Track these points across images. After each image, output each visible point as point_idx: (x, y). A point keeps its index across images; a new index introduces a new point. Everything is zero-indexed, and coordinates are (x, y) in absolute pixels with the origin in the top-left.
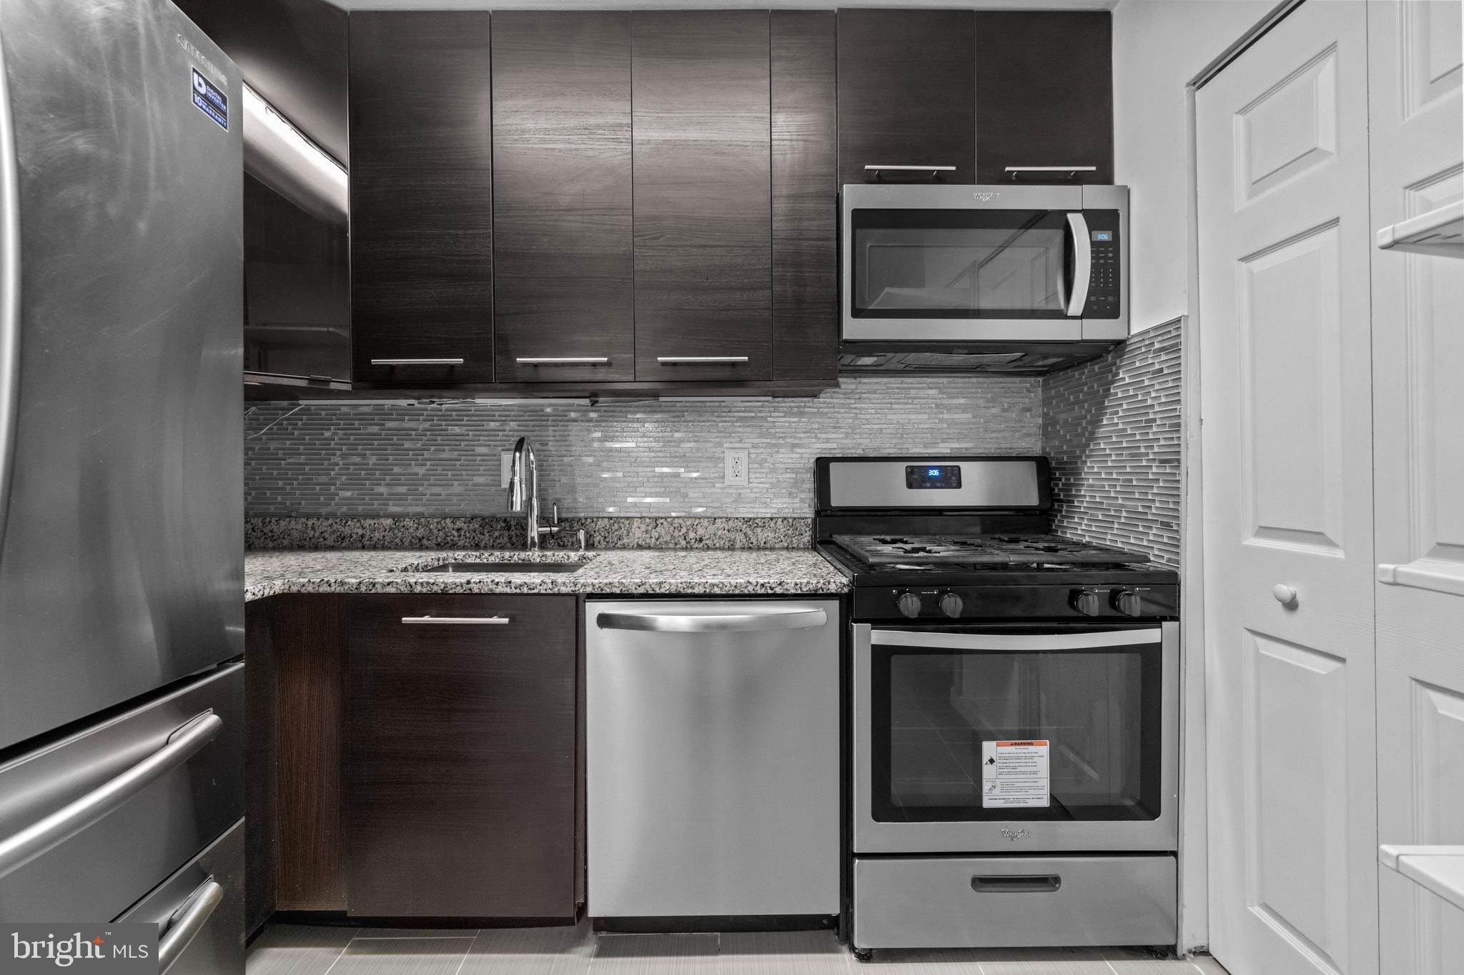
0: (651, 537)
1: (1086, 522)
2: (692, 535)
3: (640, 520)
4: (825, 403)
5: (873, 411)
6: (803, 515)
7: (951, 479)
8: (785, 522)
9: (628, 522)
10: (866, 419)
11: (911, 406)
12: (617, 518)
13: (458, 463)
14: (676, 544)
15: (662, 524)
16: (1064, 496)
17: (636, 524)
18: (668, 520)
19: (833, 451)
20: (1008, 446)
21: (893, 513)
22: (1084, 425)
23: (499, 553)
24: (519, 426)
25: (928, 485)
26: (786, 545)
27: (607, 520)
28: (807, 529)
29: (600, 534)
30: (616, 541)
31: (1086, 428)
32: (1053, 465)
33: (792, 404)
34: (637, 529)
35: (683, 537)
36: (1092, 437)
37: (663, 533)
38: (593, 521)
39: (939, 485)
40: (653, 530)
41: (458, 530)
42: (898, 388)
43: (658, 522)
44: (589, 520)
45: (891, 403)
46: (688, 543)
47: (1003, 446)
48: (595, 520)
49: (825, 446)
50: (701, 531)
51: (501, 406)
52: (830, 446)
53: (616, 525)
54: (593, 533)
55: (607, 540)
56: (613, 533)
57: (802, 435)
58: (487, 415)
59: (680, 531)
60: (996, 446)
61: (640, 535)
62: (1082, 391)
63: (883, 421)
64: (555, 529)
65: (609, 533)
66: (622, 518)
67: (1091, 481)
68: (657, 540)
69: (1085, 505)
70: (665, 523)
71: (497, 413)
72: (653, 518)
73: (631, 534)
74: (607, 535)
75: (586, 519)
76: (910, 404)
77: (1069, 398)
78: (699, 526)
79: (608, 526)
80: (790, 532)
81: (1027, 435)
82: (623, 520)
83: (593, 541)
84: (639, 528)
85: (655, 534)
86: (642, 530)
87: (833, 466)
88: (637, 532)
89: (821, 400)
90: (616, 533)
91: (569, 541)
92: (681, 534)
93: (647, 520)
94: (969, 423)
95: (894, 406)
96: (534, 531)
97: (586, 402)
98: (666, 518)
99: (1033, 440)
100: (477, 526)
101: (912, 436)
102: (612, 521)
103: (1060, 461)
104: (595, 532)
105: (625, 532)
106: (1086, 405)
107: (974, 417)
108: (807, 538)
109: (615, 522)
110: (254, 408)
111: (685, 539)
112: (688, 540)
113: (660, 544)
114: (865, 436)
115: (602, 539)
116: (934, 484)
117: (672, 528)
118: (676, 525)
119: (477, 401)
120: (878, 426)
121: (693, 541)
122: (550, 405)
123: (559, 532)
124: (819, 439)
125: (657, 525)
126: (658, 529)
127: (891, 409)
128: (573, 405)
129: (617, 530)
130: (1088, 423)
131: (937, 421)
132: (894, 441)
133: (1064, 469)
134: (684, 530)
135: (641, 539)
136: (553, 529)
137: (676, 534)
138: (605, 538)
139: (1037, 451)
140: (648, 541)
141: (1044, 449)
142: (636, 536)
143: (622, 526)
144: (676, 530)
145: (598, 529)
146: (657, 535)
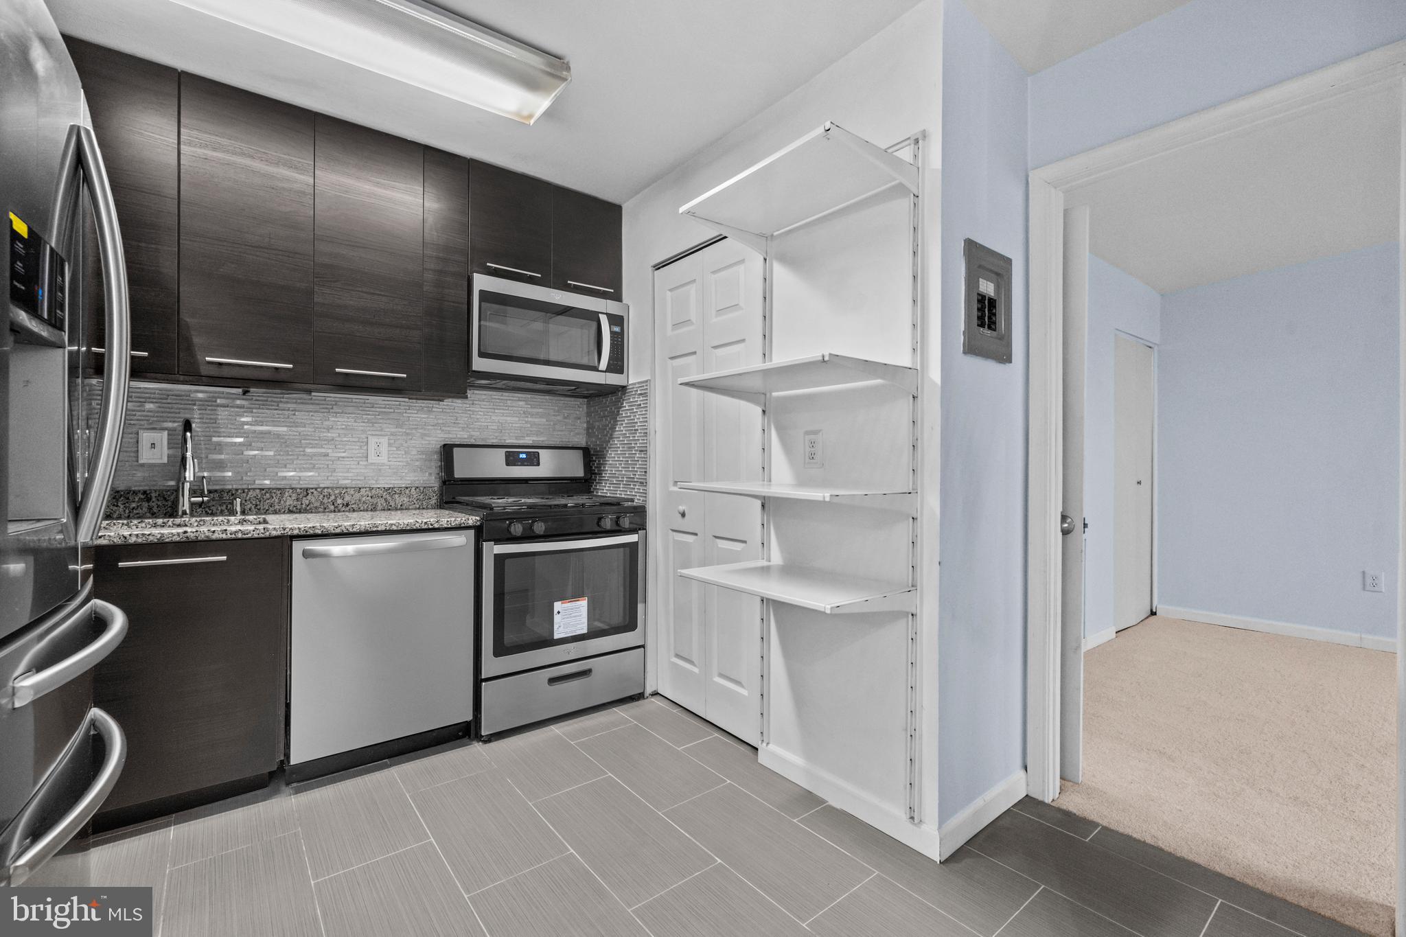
0: (302, 504)
1: (608, 485)
2: (339, 501)
3: (291, 491)
4: (447, 405)
5: (482, 413)
6: (432, 485)
7: (533, 460)
8: (418, 490)
9: (279, 492)
10: (478, 419)
11: (507, 411)
12: (269, 489)
14: (325, 509)
15: (312, 493)
16: (598, 471)
17: (287, 494)
18: (318, 490)
19: (453, 440)
20: (567, 440)
21: (496, 482)
22: (608, 429)
23: (150, 520)
24: (159, 407)
25: (519, 464)
26: (418, 506)
27: (258, 490)
28: (435, 495)
29: (251, 503)
30: (268, 507)
31: (608, 432)
32: (592, 452)
33: (423, 405)
34: (288, 498)
36: (611, 437)
37: (313, 500)
38: (244, 492)
39: (526, 463)
40: (304, 498)
42: (499, 399)
43: (309, 492)
44: (239, 491)
45: (494, 409)
46: (337, 507)
47: (564, 440)
48: (246, 490)
49: (446, 436)
50: (347, 498)
52: (451, 436)
53: (268, 495)
55: (258, 507)
56: (266, 501)
57: (430, 427)
59: (329, 498)
60: (560, 440)
61: (291, 503)
62: (606, 410)
63: (489, 421)
64: (205, 499)
65: (260, 501)
66: (273, 489)
67: (610, 462)
68: (307, 505)
69: (608, 475)
70: (315, 492)
71: (134, 395)
72: (304, 489)
73: (282, 502)
74: (258, 503)
75: (237, 490)
77: (600, 414)
78: (346, 494)
79: (259, 496)
80: (421, 497)
81: (578, 434)
82: (275, 491)
84: (290, 496)
85: (305, 501)
86: (293, 498)
87: (455, 450)
89: (445, 403)
90: (268, 501)
91: (217, 509)
92: (330, 501)
93: (298, 490)
94: (544, 425)
95: (496, 411)
96: (185, 504)
97: (237, 391)
98: (316, 489)
99: (581, 437)
101: (509, 431)
102: (264, 492)
103: (595, 450)
104: (246, 501)
105: (277, 500)
106: (609, 419)
107: (547, 421)
108: (433, 501)
109: (267, 492)
111: (333, 504)
112: (336, 505)
113: (310, 509)
114: (476, 430)
115: (253, 507)
116: (523, 463)
117: (322, 496)
118: (326, 494)
120: (486, 424)
121: (341, 506)
122: (199, 392)
123: (208, 501)
124: (443, 431)
125: (308, 494)
126: (309, 497)
127: (494, 412)
128: (225, 393)
129: (269, 499)
130: (610, 429)
131: (524, 422)
132: (496, 434)
133: (597, 455)
134: (333, 498)
135: (292, 505)
137: (326, 500)
138: (257, 505)
139: (583, 444)
140: (299, 507)
141: (587, 443)
142: (288, 503)
143: (274, 495)
144: (325, 498)
145: (248, 498)
146: (307, 502)
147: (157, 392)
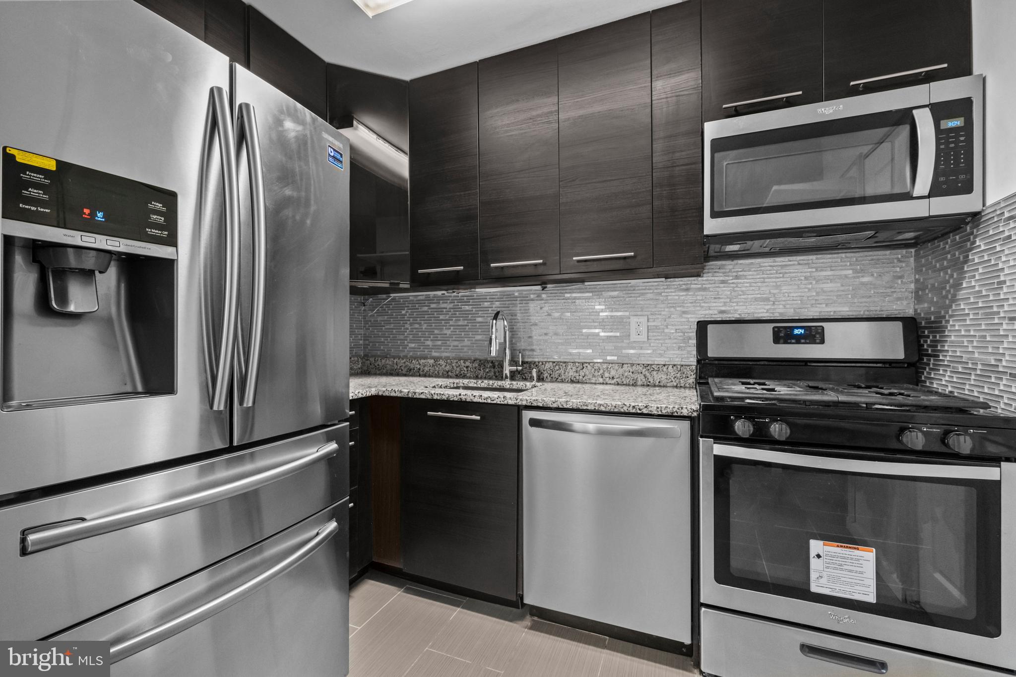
0: (579, 375)
1: (949, 374)
2: (607, 375)
3: (572, 364)
4: (706, 280)
5: (748, 285)
6: (689, 364)
7: (815, 335)
8: (675, 368)
9: (564, 365)
10: (742, 291)
11: (782, 279)
12: (558, 362)
13: (467, 327)
14: (596, 380)
15: (587, 367)
16: (932, 351)
17: (569, 367)
18: (591, 364)
19: (713, 316)
20: (878, 308)
21: (762, 363)
22: (948, 288)
23: (487, 381)
24: (500, 304)
25: (793, 341)
26: (675, 384)
27: (552, 363)
28: (692, 373)
29: (547, 372)
30: (557, 377)
31: (949, 291)
32: (923, 324)
33: (681, 283)
34: (571, 370)
35: (601, 376)
36: (954, 300)
37: (587, 373)
38: (543, 364)
39: (803, 341)
40: (581, 371)
41: (467, 367)
42: (771, 266)
43: (584, 366)
44: (540, 363)
45: (763, 278)
46: (604, 380)
47: (872, 308)
48: (544, 363)
49: (707, 312)
50: (613, 373)
51: (490, 292)
52: (711, 312)
53: (557, 367)
54: (543, 371)
55: (552, 376)
56: (555, 372)
57: (689, 305)
58: (483, 299)
59: (598, 372)
60: (865, 308)
61: (572, 374)
62: (946, 259)
63: (757, 292)
64: (520, 368)
65: (553, 372)
66: (561, 362)
67: (953, 338)
68: (584, 377)
69: (948, 358)
70: (589, 366)
71: (488, 297)
72: (581, 363)
73: (566, 373)
74: (551, 373)
75: (539, 362)
76: (781, 278)
77: (935, 266)
78: (611, 369)
79: (552, 367)
80: (678, 375)
81: (899, 299)
82: (561, 364)
83: (543, 377)
84: (572, 369)
85: (582, 373)
86: (574, 370)
87: (710, 327)
88: (570, 372)
89: (705, 278)
90: (557, 372)
91: (528, 376)
92: (599, 374)
93: (577, 364)
94: (838, 291)
95: (766, 280)
96: (507, 369)
97: (539, 288)
98: (589, 363)
99: (905, 303)
100: (477, 365)
101: (784, 303)
102: (555, 364)
103: (928, 321)
105: (563, 372)
106: (949, 271)
107: (842, 286)
108: (692, 380)
109: (556, 365)
110: (371, 299)
111: (602, 377)
112: (604, 378)
113: (586, 380)
114: (741, 304)
115: (548, 376)
116: (798, 340)
117: (594, 370)
118: (597, 368)
119: (477, 290)
120: (752, 296)
121: (608, 378)
122: (518, 291)
123: (522, 370)
124: (702, 307)
125: (584, 367)
126: (584, 370)
127: (764, 282)
128: (531, 290)
129: (558, 370)
130: (950, 287)
131: (806, 290)
132: (768, 307)
133: (931, 327)
134: (601, 371)
135: (573, 377)
136: (518, 368)
137: (596, 374)
138: (551, 375)
139: (910, 312)
140: (577, 378)
141: (916, 310)
142: (570, 374)
143: (561, 367)
144: (596, 371)
145: (545, 369)
146: (583, 374)
147: (498, 294)
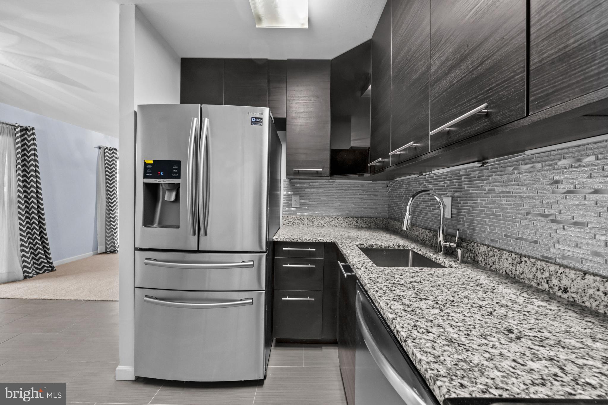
0: (516, 270)
2: (555, 281)
3: (508, 254)
9: (499, 253)
12: (492, 247)
14: (538, 284)
15: (525, 261)
17: (504, 257)
18: (530, 260)
24: (451, 183)
27: (485, 247)
29: (482, 256)
30: (491, 264)
34: (505, 260)
35: (545, 280)
37: (526, 270)
40: (518, 265)
48: (480, 245)
50: (565, 282)
51: (444, 173)
53: (491, 252)
54: (478, 254)
55: (486, 262)
56: (489, 258)
58: (438, 178)
59: (542, 273)
61: (508, 266)
64: (454, 245)
68: (521, 274)
70: (528, 262)
71: (442, 177)
72: (517, 254)
73: (501, 262)
74: (486, 258)
78: (563, 275)
79: (486, 251)
83: (478, 259)
84: (507, 259)
86: (510, 262)
88: (505, 263)
90: (492, 258)
91: (465, 255)
93: (513, 255)
102: (489, 249)
104: (479, 253)
105: (497, 259)
111: (547, 283)
112: (551, 285)
117: (535, 269)
118: (538, 267)
121: (557, 288)
122: (464, 169)
125: (522, 262)
126: (522, 265)
128: (473, 167)
129: (492, 257)
134: (547, 274)
135: (508, 269)
136: (452, 244)
137: (539, 275)
140: (514, 272)
142: (505, 265)
143: (496, 254)
144: (539, 272)
145: (480, 252)
146: (521, 270)
147: (449, 173)
